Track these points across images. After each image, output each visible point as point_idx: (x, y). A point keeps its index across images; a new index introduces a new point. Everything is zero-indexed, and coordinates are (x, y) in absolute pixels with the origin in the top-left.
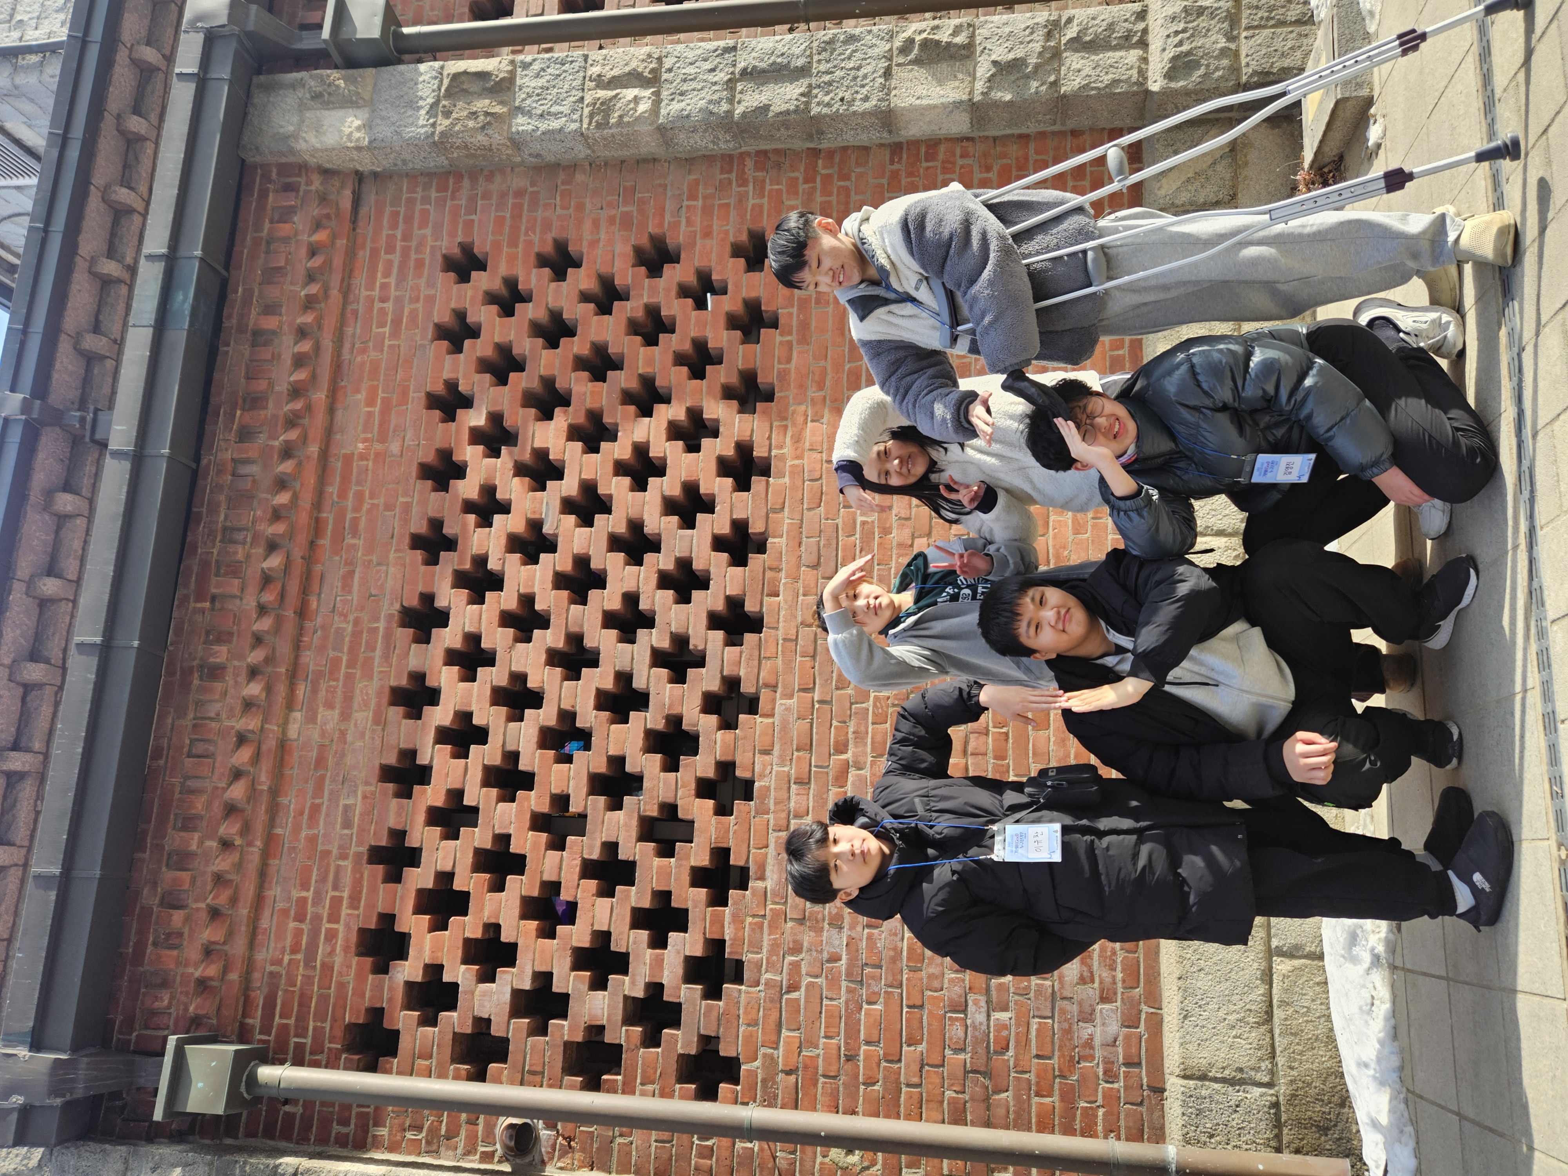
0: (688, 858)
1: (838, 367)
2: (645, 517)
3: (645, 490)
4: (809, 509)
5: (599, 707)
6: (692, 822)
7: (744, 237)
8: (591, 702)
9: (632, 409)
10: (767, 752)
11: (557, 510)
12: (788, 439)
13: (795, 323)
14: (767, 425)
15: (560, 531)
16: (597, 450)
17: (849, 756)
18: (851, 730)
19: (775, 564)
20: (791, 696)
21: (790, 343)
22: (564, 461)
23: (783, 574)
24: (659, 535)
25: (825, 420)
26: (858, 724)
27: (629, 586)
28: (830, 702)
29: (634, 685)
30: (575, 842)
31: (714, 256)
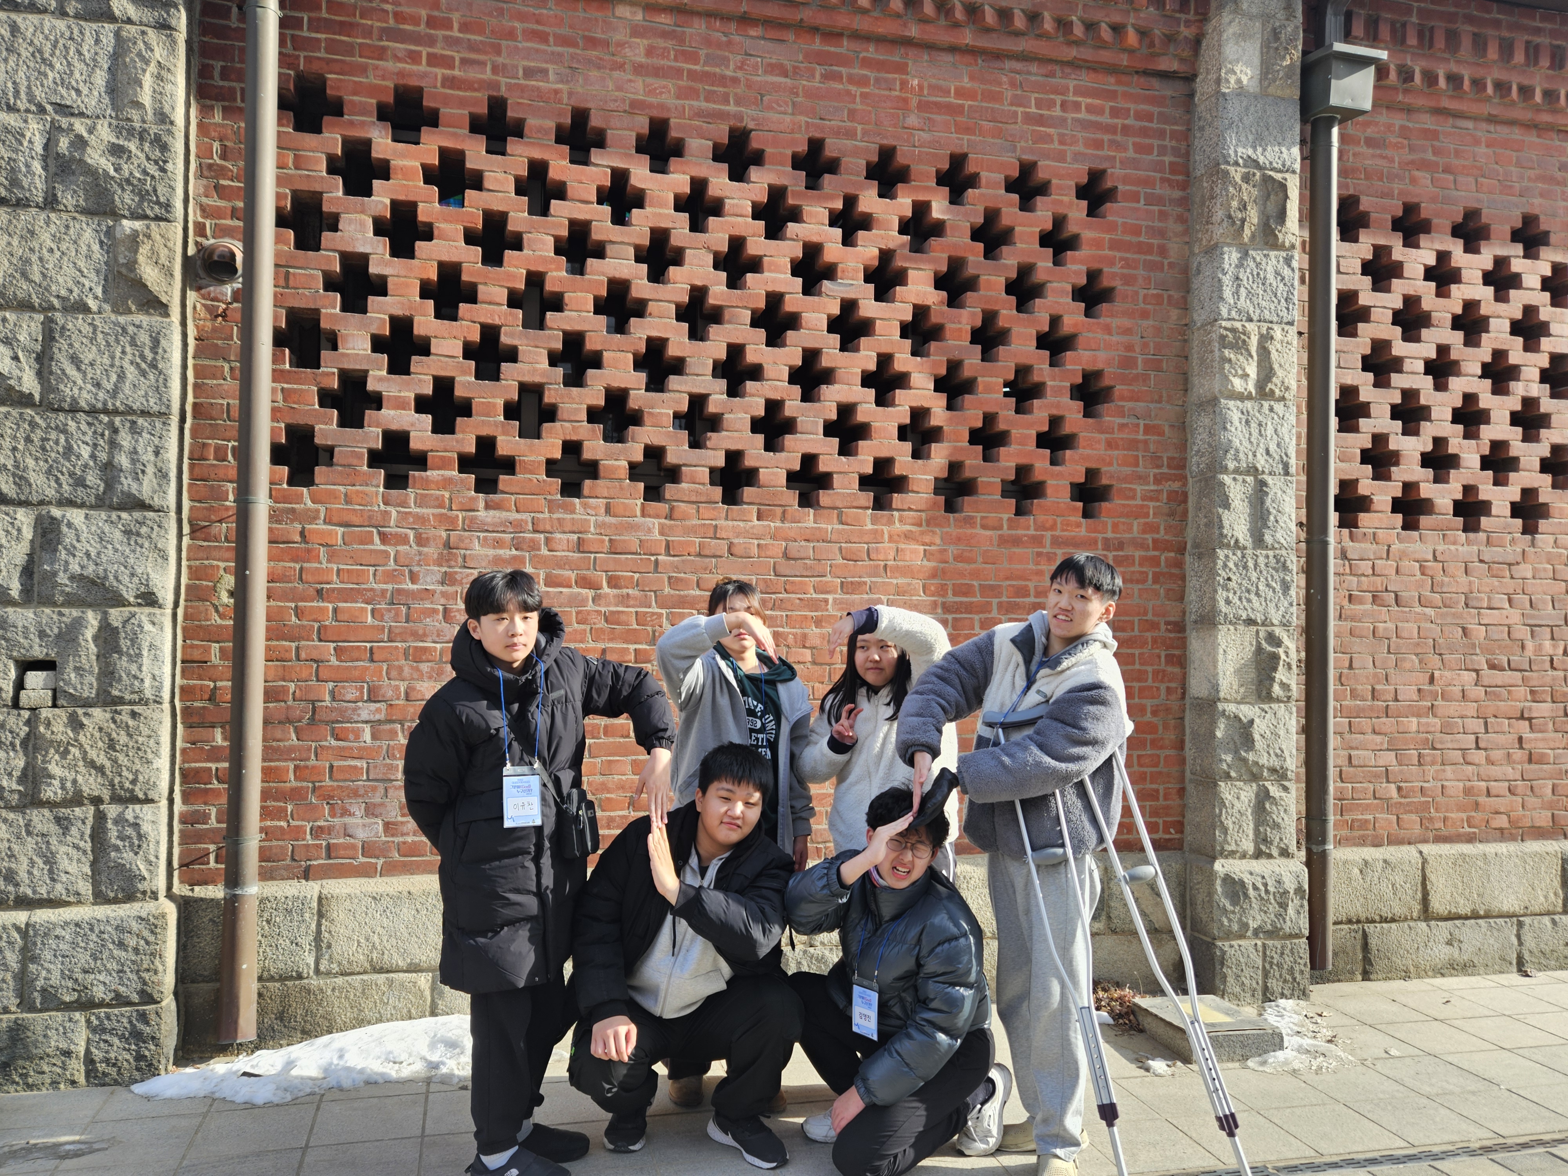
0: (505, 433)
1: (975, 574)
2: (836, 386)
3: (863, 385)
4: (840, 549)
5: (650, 341)
6: (539, 437)
7: (1104, 481)
8: (655, 334)
9: (943, 371)
10: (608, 510)
11: (846, 296)
12: (908, 527)
13: (1020, 532)
14: (923, 507)
15: (824, 299)
16: (903, 335)
17: (606, 589)
18: (630, 591)
19: (788, 516)
20: (661, 533)
21: (1001, 528)
22: (893, 301)
23: (778, 524)
24: (819, 400)
25: (925, 563)
26: (636, 598)
27: (769, 370)
28: (656, 570)
29: (671, 377)
30: (517, 318)
31: (1088, 452)
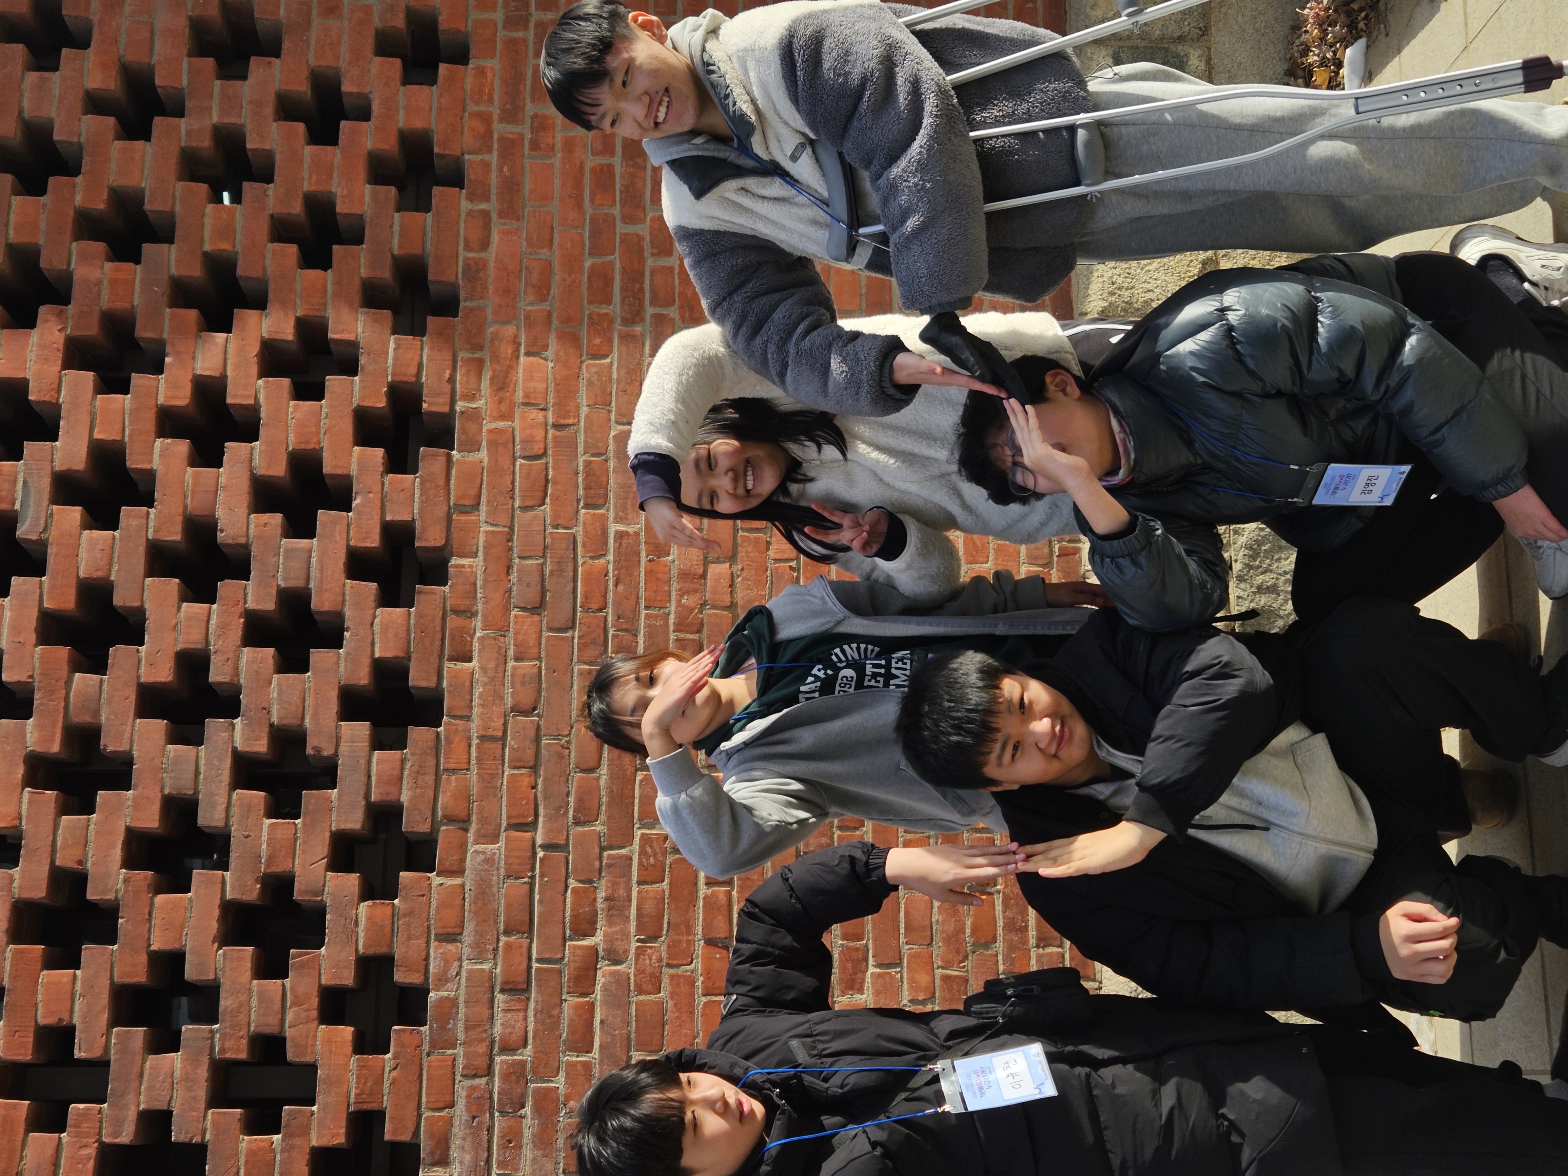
0: (305, 1131)
1: (572, 262)
2: (220, 513)
3: (219, 464)
4: (524, 508)
5: (130, 862)
6: (312, 1068)
7: (399, 22)
8: (117, 853)
9: (192, 315)
10: (451, 937)
11: (46, 496)
12: (485, 384)
13: (494, 179)
14: (447, 355)
15: (53, 535)
16: (123, 388)
17: (597, 940)
18: (601, 895)
19: (464, 604)
20: (494, 838)
21: (486, 215)
22: (58, 406)
23: (478, 622)
24: (246, 547)
25: (550, 353)
26: (614, 885)
27: (189, 639)
28: (562, 848)
29: (201, 821)
30: (84, 1114)
31: (344, 50)
